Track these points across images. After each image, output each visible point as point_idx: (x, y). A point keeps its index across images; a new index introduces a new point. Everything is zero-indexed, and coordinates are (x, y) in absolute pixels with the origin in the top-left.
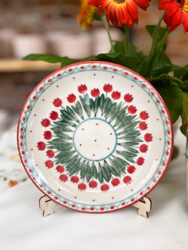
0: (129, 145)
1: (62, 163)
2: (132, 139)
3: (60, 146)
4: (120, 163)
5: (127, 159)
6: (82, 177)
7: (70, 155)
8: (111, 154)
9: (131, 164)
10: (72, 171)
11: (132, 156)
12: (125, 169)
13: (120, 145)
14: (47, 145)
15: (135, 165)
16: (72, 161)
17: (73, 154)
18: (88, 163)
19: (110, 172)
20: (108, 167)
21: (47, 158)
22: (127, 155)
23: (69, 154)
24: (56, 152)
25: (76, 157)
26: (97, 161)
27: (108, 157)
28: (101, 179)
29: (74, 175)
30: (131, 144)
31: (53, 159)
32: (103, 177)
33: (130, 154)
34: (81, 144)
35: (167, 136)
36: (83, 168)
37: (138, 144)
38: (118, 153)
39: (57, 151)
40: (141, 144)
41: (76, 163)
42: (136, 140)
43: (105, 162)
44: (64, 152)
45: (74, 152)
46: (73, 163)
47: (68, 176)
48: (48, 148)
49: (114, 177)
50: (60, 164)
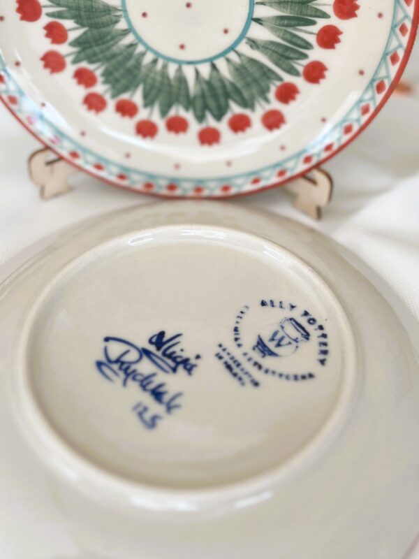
0: (288, 26)
1: (91, 62)
2: (297, 8)
3: (83, 13)
4: (257, 74)
5: (277, 64)
6: (149, 102)
7: (112, 42)
8: (232, 48)
9: (288, 78)
10: (119, 86)
11: (292, 55)
12: (268, 90)
13: (261, 24)
14: (46, 7)
15: (299, 82)
16: (120, 58)
17: (120, 40)
18: (165, 67)
19: (227, 96)
20: (221, 80)
21: (46, 45)
22: (277, 53)
23: (109, 37)
24: (73, 30)
25: (132, 49)
26: (190, 63)
27: (223, 54)
28: (199, 113)
29: (125, 96)
30: (293, 22)
31: (64, 49)
32: (206, 107)
33: (287, 53)
34: (143, 12)
35: (402, 8)
36: (149, 81)
37: (314, 23)
38: (251, 47)
39: (75, 25)
40: (321, 23)
41: (131, 63)
42: (309, 12)
43: (214, 67)
44: (95, 32)
45: (125, 33)
46: (121, 64)
47: (107, 97)
48: (48, 15)
49: (235, 109)
50: (84, 65)
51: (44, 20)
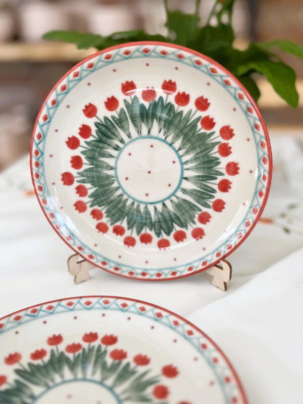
0: (203, 180)
1: (100, 206)
2: (206, 170)
3: (95, 179)
4: (188, 208)
5: (197, 202)
6: (130, 226)
7: (111, 194)
8: (173, 194)
9: (204, 209)
10: (114, 218)
11: (205, 197)
12: (194, 216)
13: (188, 180)
14: (76, 177)
15: (211, 211)
16: (115, 202)
17: (115, 193)
18: (138, 206)
19: (172, 220)
20: (169, 212)
21: (77, 198)
22: (197, 195)
23: (109, 192)
24: (90, 189)
25: (121, 197)
26: (151, 203)
27: (169, 198)
28: (157, 231)
29: (118, 224)
30: (205, 179)
31: (86, 199)
32: (161, 227)
33: (203, 195)
34: (128, 177)
35: (262, 166)
36: (130, 214)
37: (216, 178)
38: (183, 193)
39: (92, 186)
40: (220, 178)
41: (120, 206)
42: (213, 173)
43: (164, 205)
44: (102, 189)
45: (117, 189)
46: (115, 206)
47: (109, 224)
48: (77, 181)
49: (177, 228)
50: (96, 207)
51: (76, 184)
